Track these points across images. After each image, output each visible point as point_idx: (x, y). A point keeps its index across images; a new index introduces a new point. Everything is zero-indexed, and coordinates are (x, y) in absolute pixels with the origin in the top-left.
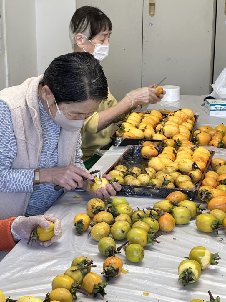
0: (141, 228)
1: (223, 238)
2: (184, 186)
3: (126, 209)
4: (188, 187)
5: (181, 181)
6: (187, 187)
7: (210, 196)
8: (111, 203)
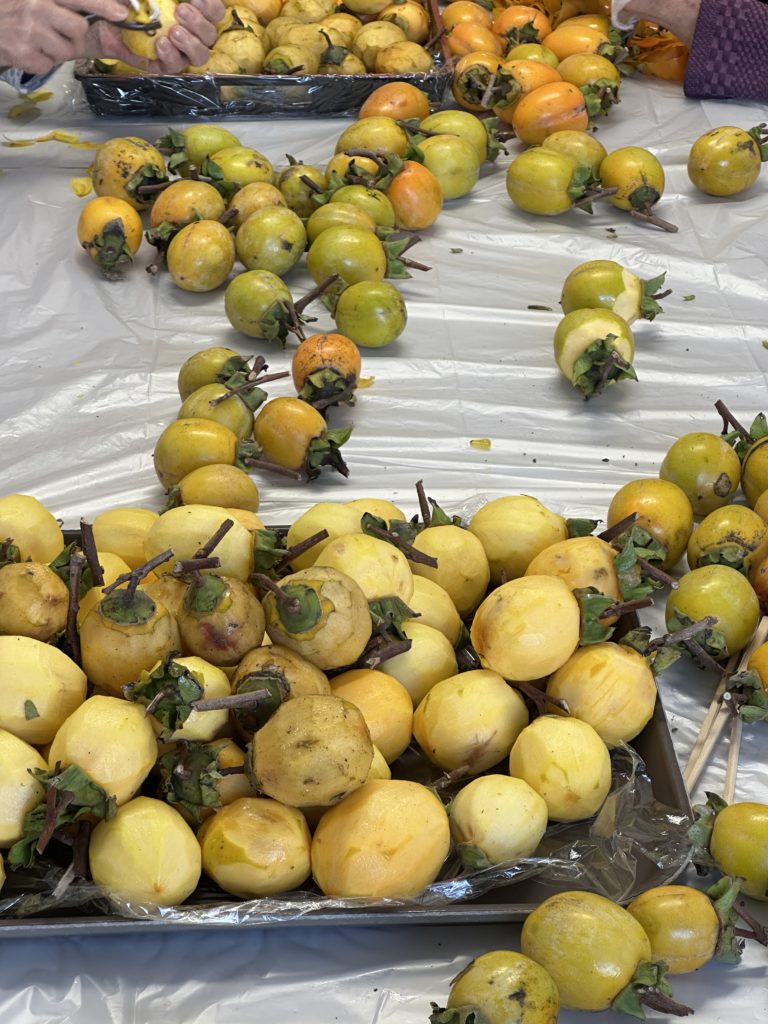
0: (346, 224)
1: (614, 227)
2: (398, 62)
3: (253, 166)
4: (414, 65)
5: (377, 47)
6: (410, 64)
7: (514, 89)
8: (181, 149)
